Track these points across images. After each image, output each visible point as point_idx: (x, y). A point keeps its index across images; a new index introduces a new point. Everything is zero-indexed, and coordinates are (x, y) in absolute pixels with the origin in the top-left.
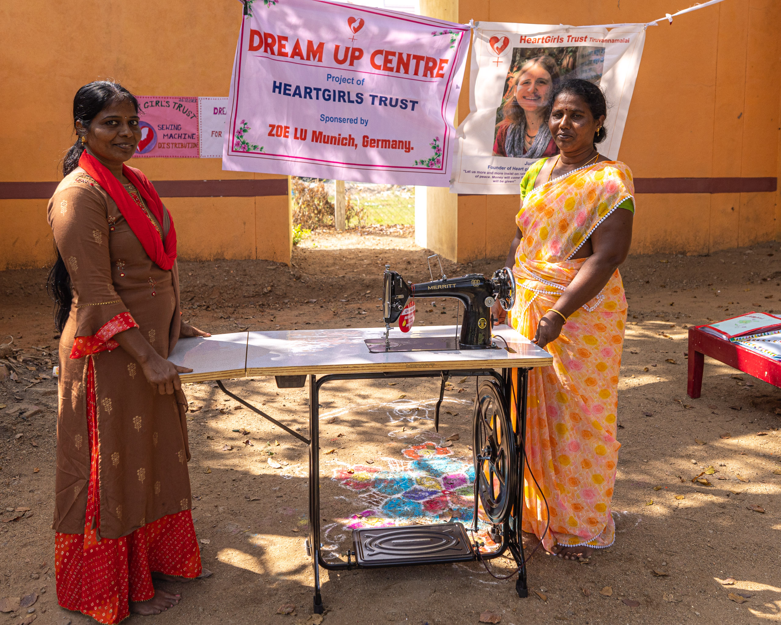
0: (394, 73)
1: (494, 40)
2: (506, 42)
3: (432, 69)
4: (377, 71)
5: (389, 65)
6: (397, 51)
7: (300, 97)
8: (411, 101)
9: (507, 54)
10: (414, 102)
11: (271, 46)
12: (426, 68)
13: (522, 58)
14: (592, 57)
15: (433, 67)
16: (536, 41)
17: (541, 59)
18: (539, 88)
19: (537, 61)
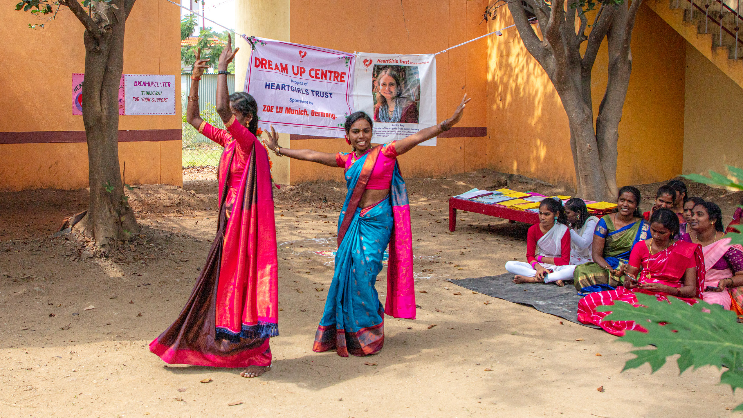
0: (320, 80)
1: (365, 61)
2: (371, 62)
4: (312, 79)
5: (318, 76)
7: (280, 89)
8: (329, 94)
9: (371, 67)
10: (331, 94)
11: (265, 65)
12: (335, 77)
13: (378, 70)
14: (413, 71)
15: (338, 76)
16: (384, 61)
17: (388, 71)
18: (391, 88)
19: (386, 72)
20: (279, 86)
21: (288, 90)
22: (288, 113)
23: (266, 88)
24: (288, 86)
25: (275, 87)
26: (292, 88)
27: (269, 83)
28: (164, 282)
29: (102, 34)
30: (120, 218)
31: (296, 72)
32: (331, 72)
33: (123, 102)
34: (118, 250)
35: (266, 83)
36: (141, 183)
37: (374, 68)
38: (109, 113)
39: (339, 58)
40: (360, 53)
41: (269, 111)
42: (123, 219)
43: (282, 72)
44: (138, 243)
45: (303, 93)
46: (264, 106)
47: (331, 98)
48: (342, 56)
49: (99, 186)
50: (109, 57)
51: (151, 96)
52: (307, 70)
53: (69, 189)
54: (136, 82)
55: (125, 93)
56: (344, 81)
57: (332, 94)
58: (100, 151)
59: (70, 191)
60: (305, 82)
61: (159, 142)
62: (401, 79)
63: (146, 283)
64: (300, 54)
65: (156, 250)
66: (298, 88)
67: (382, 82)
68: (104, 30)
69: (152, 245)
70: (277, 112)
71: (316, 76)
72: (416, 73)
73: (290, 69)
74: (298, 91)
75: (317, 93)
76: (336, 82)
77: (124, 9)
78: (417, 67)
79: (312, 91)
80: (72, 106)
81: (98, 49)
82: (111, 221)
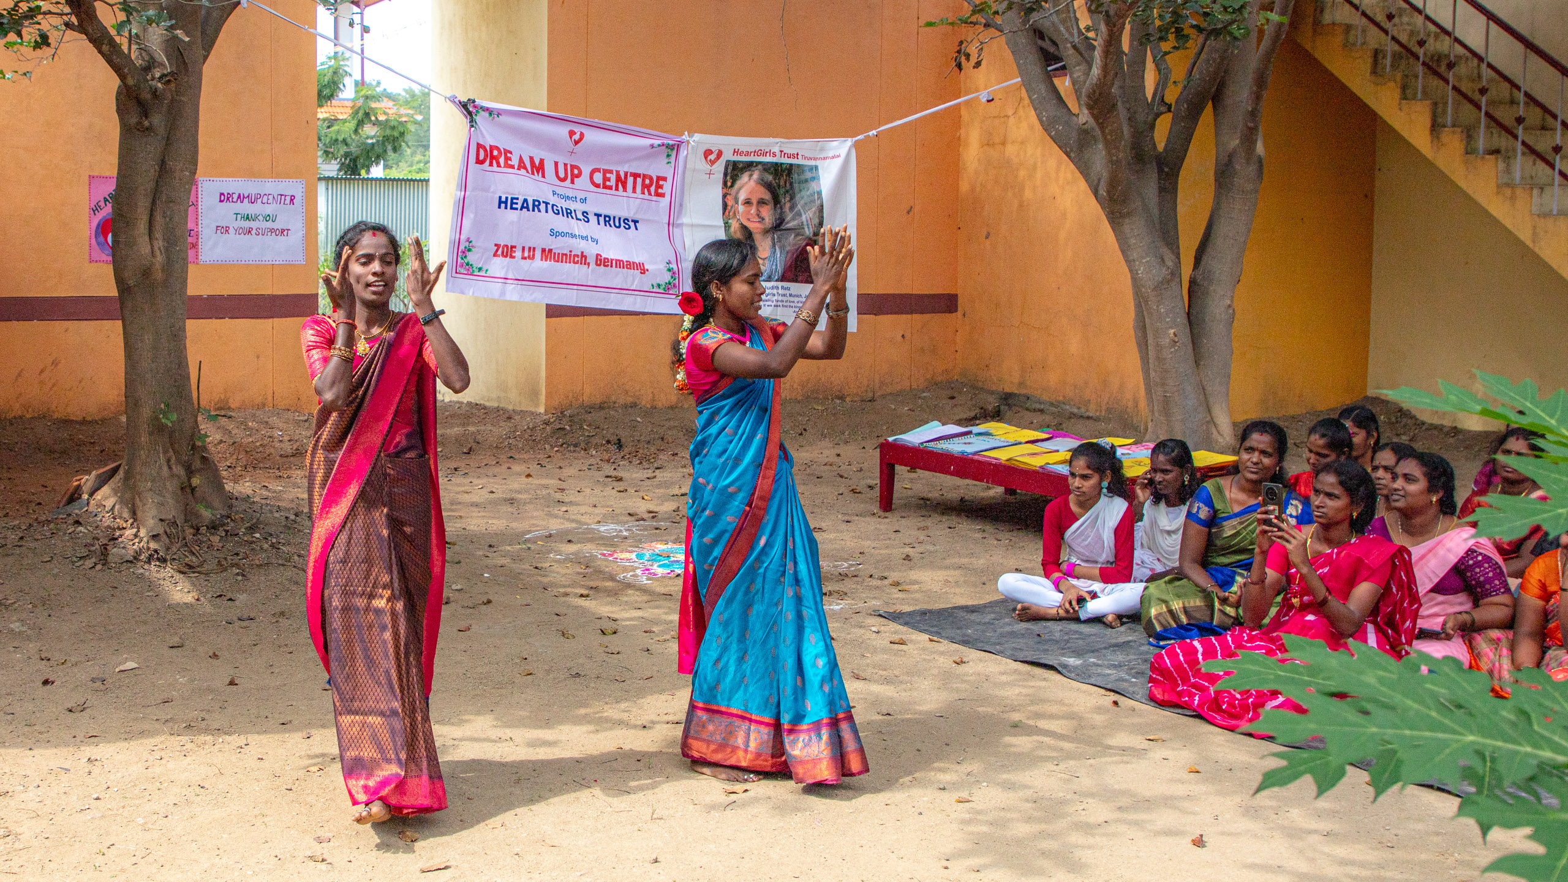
0: (613, 192)
1: (707, 153)
2: (720, 154)
3: (648, 187)
4: (596, 189)
5: (608, 183)
6: (614, 168)
7: (528, 210)
8: (632, 221)
9: (720, 167)
10: (635, 222)
11: (496, 158)
12: (644, 186)
13: (734, 171)
14: (808, 175)
15: (651, 184)
16: (748, 154)
17: (756, 175)
18: (761, 209)
19: (751, 176)
20: (527, 204)
21: (547, 212)
22: (546, 260)
23: (499, 207)
24: (547, 204)
25: (519, 206)
26: (555, 208)
27: (507, 198)
28: (282, 614)
29: (155, 93)
30: (189, 479)
31: (562, 175)
32: (635, 176)
33: (195, 237)
34: (186, 545)
35: (500, 198)
36: (232, 406)
37: (726, 168)
38: (168, 258)
39: (652, 146)
40: (697, 137)
41: (506, 256)
42: (195, 481)
43: (533, 174)
44: (227, 531)
45: (577, 219)
46: (496, 245)
47: (637, 229)
48: (659, 142)
49: (146, 412)
50: (168, 141)
51: (253, 225)
52: (586, 171)
53: (80, 418)
54: (222, 194)
55: (200, 218)
56: (662, 195)
57: (638, 222)
58: (148, 338)
59: (84, 422)
60: (582, 195)
61: (271, 320)
62: (782, 191)
63: (245, 616)
64: (571, 138)
65: (266, 546)
66: (566, 209)
67: (742, 196)
68: (159, 85)
69: (257, 535)
70: (524, 258)
71: (604, 184)
72: (813, 179)
73: (549, 168)
74: (567, 213)
75: (607, 219)
76: (646, 196)
77: (199, 40)
78: (816, 167)
79: (595, 215)
80: (88, 244)
81: (146, 123)
82: (171, 486)
